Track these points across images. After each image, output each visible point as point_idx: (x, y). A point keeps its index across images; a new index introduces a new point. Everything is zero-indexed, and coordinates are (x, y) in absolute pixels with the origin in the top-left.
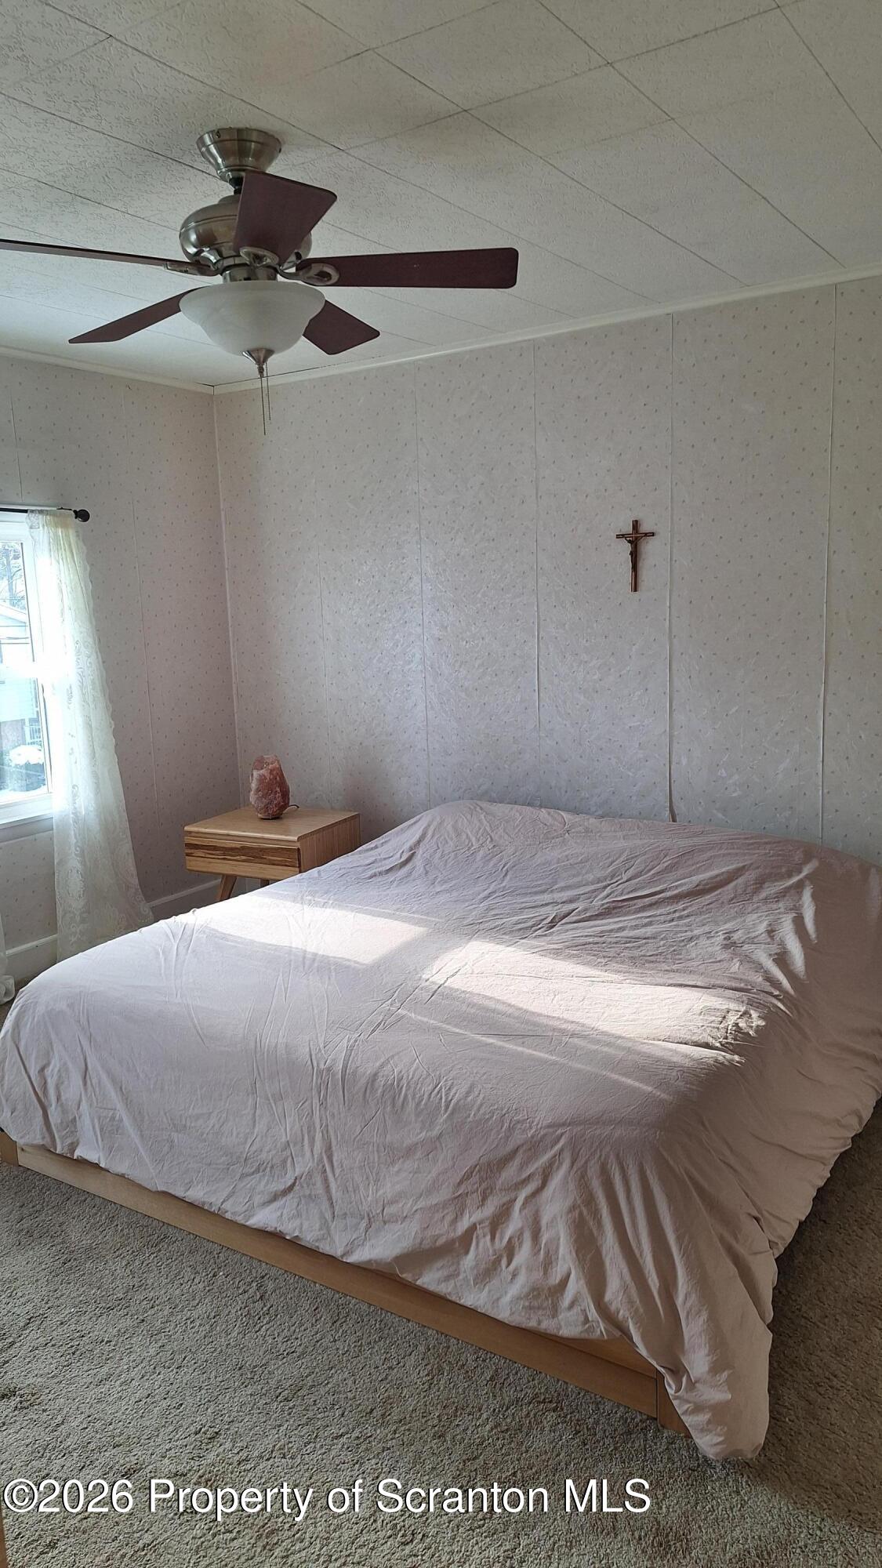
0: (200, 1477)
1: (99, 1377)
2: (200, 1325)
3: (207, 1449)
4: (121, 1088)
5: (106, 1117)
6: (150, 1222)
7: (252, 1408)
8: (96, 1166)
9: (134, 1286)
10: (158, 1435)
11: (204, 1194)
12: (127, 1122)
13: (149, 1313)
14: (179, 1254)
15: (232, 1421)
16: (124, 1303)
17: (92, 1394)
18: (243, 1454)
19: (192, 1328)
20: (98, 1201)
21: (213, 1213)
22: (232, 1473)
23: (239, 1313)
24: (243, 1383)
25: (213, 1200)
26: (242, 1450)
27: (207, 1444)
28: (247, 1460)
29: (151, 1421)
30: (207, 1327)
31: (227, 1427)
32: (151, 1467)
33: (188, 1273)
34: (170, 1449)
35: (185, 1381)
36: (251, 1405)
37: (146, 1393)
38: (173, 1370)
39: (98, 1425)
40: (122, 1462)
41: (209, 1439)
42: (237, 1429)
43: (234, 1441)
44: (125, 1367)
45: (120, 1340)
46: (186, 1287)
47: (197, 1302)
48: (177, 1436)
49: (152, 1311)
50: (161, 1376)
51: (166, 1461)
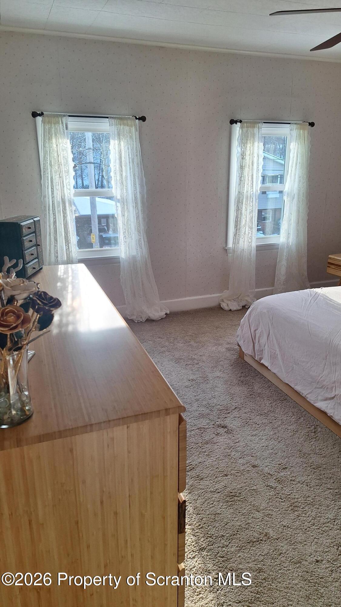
0: (277, 478)
1: (253, 434)
2: (290, 432)
3: (281, 471)
4: (279, 344)
5: (273, 352)
6: (282, 392)
7: (301, 466)
8: (267, 367)
9: (271, 411)
10: (266, 460)
11: (301, 389)
12: (279, 356)
13: (274, 421)
14: (289, 406)
15: (293, 467)
16: (266, 415)
17: (249, 438)
18: (293, 478)
19: (287, 432)
20: (266, 380)
21: (303, 397)
22: (288, 482)
23: (305, 434)
24: (300, 457)
25: (304, 392)
26: (293, 477)
27: (282, 470)
28: (294, 481)
29: (266, 454)
30: (292, 433)
31: (290, 467)
32: (261, 468)
33: (291, 414)
34: (269, 465)
35: (280, 447)
36: (301, 465)
37: (266, 445)
38: (277, 442)
39: (248, 448)
40: (253, 462)
41: (283, 468)
42: (293, 470)
43: (291, 473)
44: (261, 434)
45: (262, 426)
46: (288, 418)
47: (291, 424)
48: (273, 463)
49: (275, 421)
50: (272, 442)
51: (267, 468)
